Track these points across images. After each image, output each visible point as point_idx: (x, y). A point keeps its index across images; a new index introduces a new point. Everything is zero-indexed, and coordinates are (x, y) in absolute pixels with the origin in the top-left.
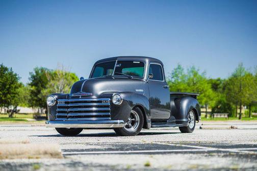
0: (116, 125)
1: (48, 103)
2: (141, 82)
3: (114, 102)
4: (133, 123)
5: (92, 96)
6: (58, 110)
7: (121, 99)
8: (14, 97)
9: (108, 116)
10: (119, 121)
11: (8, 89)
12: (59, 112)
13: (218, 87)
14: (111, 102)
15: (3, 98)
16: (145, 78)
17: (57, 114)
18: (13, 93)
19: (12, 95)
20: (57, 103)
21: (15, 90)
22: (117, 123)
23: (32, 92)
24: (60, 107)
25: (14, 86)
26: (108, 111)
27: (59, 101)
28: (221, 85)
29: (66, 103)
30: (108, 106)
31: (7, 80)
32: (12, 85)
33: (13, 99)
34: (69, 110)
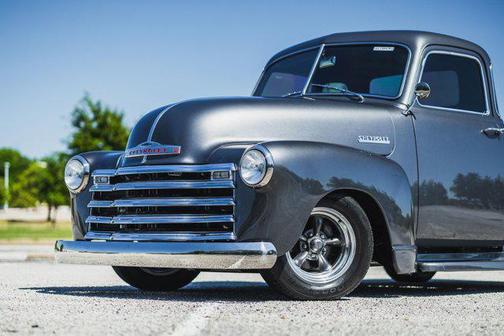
0: (253, 258)
1: (68, 181)
3: (245, 175)
5: (182, 155)
6: (93, 204)
7: (268, 166)
9: (230, 227)
16: (407, 100)
17: (91, 219)
20: (91, 180)
24: (99, 196)
30: (227, 192)
34: (118, 204)
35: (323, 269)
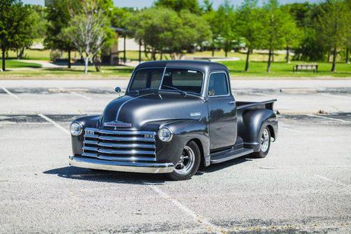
0: (163, 169)
2: (198, 102)
3: (161, 137)
4: (186, 162)
5: (132, 127)
6: (85, 142)
7: (171, 134)
8: (24, 37)
10: (167, 164)
11: (16, 28)
12: (86, 145)
13: (305, 14)
14: (157, 137)
15: (9, 40)
16: (203, 95)
17: (84, 148)
18: (23, 33)
19: (22, 35)
20: (84, 132)
21: (25, 28)
22: (164, 167)
23: (49, 29)
24: (87, 139)
25: (24, 23)
26: (153, 150)
27: (87, 130)
28: (309, 13)
29: (96, 133)
30: (152, 143)
31: (15, 14)
32: (21, 22)
33: (22, 41)
34: (100, 144)
35: (183, 168)
